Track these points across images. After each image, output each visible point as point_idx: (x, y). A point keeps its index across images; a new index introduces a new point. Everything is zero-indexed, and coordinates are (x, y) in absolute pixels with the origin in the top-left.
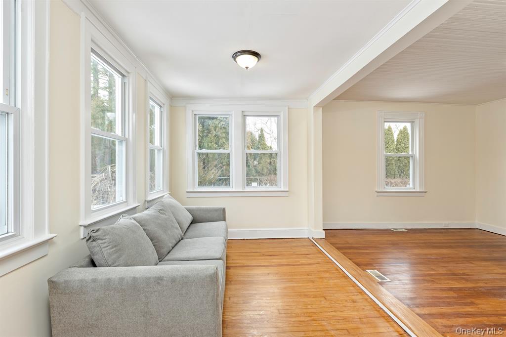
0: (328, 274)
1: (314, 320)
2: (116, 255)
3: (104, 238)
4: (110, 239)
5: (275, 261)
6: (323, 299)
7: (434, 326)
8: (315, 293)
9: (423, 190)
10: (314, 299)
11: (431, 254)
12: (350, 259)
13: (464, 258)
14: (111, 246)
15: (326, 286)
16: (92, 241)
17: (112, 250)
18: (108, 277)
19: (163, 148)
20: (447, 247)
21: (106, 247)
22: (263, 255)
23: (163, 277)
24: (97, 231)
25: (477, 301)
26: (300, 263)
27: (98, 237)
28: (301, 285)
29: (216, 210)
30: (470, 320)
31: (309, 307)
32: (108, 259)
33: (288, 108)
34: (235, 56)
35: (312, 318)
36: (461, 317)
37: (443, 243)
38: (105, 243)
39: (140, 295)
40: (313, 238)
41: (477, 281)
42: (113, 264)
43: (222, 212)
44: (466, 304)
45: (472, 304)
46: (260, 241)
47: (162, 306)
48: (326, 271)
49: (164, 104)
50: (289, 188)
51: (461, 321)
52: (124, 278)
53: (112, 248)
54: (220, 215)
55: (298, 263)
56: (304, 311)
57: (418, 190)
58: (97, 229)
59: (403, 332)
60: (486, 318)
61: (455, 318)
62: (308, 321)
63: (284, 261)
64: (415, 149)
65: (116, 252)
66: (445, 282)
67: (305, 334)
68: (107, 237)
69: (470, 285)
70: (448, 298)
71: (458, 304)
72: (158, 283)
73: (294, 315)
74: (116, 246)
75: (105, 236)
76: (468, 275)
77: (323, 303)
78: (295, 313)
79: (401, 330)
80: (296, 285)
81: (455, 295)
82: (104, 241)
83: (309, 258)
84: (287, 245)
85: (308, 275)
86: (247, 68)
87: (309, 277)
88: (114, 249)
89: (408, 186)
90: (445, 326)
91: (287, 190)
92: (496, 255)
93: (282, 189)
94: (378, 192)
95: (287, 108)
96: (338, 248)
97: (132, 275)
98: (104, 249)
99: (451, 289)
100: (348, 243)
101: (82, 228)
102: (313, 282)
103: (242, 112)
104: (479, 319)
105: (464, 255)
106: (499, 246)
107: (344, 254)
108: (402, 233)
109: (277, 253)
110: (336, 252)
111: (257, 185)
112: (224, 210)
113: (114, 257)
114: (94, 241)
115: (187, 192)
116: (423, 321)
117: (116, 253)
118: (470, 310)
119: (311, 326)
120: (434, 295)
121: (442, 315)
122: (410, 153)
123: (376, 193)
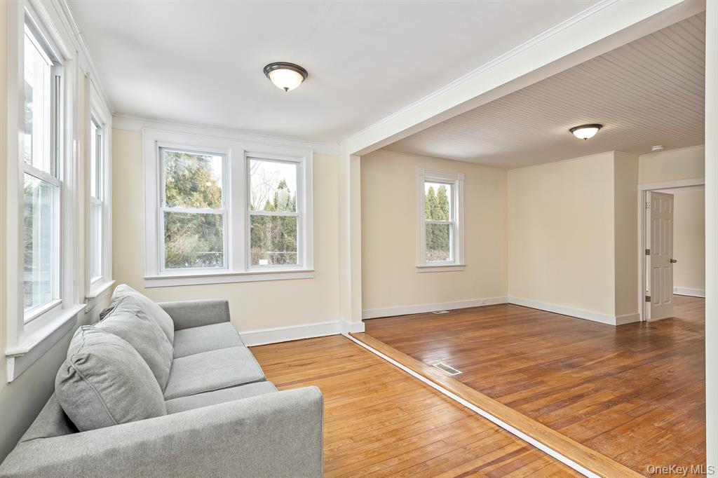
0: (388, 378)
1: (401, 439)
2: (128, 399)
3: (103, 371)
4: (113, 371)
5: (312, 372)
6: (398, 410)
7: (525, 413)
8: (385, 405)
9: (463, 264)
10: (387, 413)
11: (485, 336)
12: (408, 354)
13: (514, 335)
14: (116, 385)
15: (394, 394)
16: (77, 381)
17: (119, 392)
18: (141, 440)
19: (103, 203)
20: (494, 327)
21: (108, 387)
22: (290, 366)
23: (244, 419)
24: (87, 360)
25: (545, 379)
26: (347, 370)
27: (91, 372)
28: (362, 398)
29: (214, 306)
30: (548, 399)
31: (387, 424)
32: (115, 410)
33: (314, 153)
34: (268, 69)
35: (398, 437)
36: (541, 398)
37: (489, 322)
38: (105, 380)
39: (203, 458)
40: (349, 334)
41: (535, 359)
42: (124, 416)
43: (224, 307)
44: (537, 384)
45: (542, 382)
46: (275, 346)
47: (241, 468)
48: (384, 374)
49: (103, 124)
50: (314, 268)
51: (542, 402)
52: (174, 436)
53: (120, 387)
54: (221, 313)
55: (344, 370)
56: (384, 431)
57: (458, 264)
58: (85, 356)
59: (497, 428)
60: (559, 394)
61: (537, 400)
62: (394, 442)
63: (324, 371)
64: (454, 216)
65: (126, 394)
66: (511, 364)
67: (400, 460)
68: (106, 369)
69: (533, 364)
70: (521, 380)
71: (533, 385)
72: (236, 431)
73: (374, 439)
74: (125, 383)
75: (103, 367)
76: (525, 353)
77: (400, 415)
78: (374, 437)
79: (494, 426)
80: (356, 399)
81: (525, 376)
82: (102, 377)
83: (354, 361)
84: (315, 347)
85: (365, 383)
86: (286, 89)
87: (368, 385)
88: (123, 389)
89: (447, 260)
90: (533, 411)
91: (313, 269)
92: (537, 329)
93: (305, 268)
94: (419, 268)
95: (312, 152)
96: (388, 343)
97: (187, 428)
98: (104, 392)
99: (519, 371)
100: (396, 335)
101: (12, 360)
102: (376, 392)
103: (245, 151)
104: (555, 396)
105: (513, 333)
106: (535, 320)
107: (398, 348)
108: (444, 315)
109: (309, 361)
110: (386, 347)
111: (267, 263)
112: (227, 303)
113: (124, 403)
114: (81, 379)
115: (147, 279)
116: (513, 410)
117: (126, 396)
118: (544, 389)
119: (401, 447)
120: (509, 380)
121: (526, 400)
122: (450, 220)
123: (417, 270)
